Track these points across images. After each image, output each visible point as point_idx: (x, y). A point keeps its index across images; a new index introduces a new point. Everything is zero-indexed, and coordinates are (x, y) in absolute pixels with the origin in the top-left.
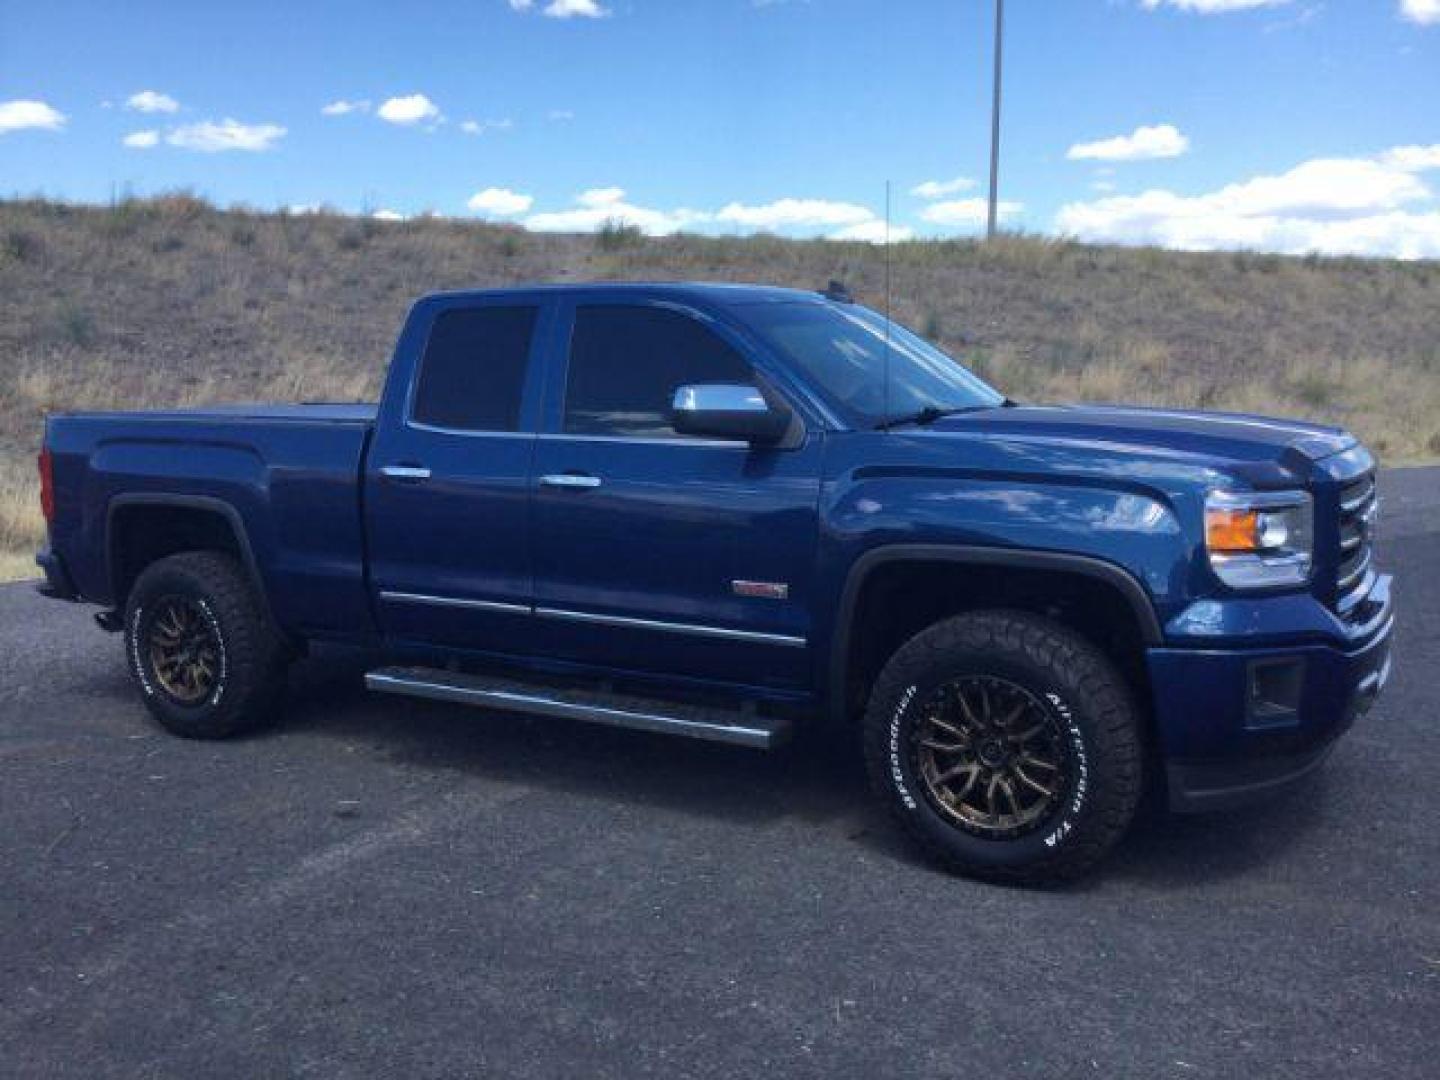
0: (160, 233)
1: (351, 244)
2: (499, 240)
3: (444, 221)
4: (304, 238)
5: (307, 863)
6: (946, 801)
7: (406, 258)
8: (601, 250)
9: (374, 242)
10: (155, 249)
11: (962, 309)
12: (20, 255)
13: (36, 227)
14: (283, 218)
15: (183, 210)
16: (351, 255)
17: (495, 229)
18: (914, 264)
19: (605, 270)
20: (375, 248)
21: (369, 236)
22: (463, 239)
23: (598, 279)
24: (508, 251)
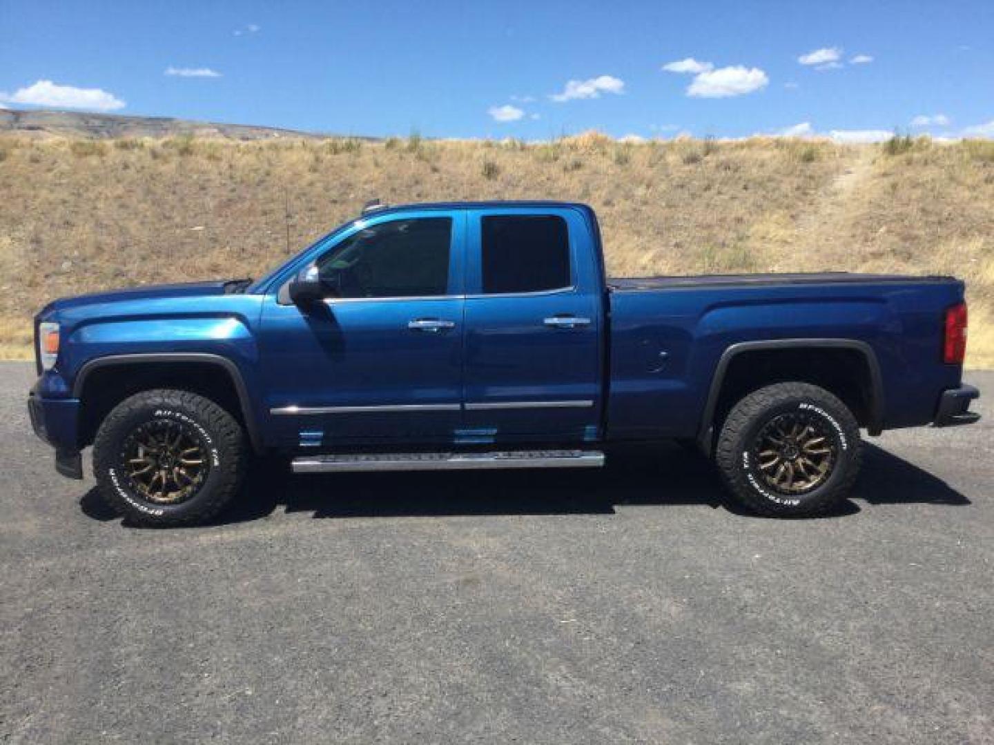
0: (572, 158)
1: (693, 159)
2: (803, 150)
8: (886, 155)
10: (565, 169)
12: (489, 175)
14: (653, 145)
15: (591, 143)
19: (883, 171)
20: (707, 162)
21: (707, 153)
22: (776, 151)
23: (874, 177)
24: (809, 158)
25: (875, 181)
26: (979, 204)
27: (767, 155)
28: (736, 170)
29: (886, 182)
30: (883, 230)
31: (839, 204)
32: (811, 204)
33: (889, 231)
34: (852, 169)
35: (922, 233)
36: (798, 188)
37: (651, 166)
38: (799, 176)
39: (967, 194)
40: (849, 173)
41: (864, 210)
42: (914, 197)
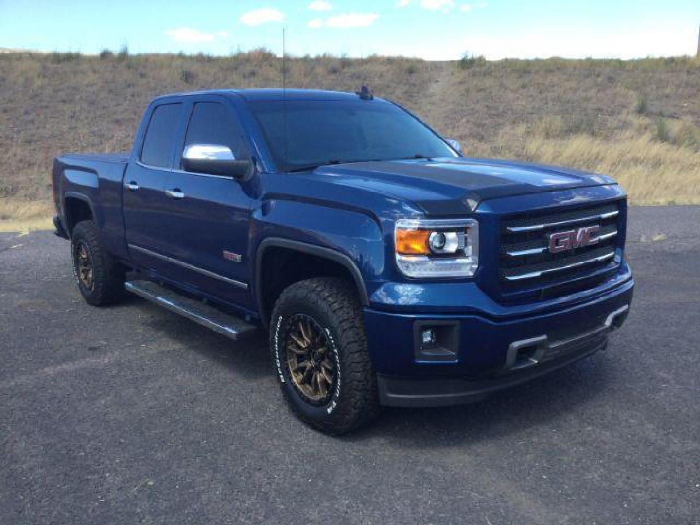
0: (248, 68)
1: (334, 71)
2: (407, 66)
3: (383, 57)
4: (312, 69)
5: (46, 370)
6: (296, 380)
7: (358, 77)
8: (460, 69)
9: (345, 70)
10: (244, 76)
11: (667, 96)
12: (186, 80)
13: (195, 68)
14: (306, 60)
15: (261, 57)
16: (333, 77)
17: (408, 60)
18: (645, 71)
19: (459, 80)
20: (345, 73)
21: (343, 67)
22: (388, 66)
23: (454, 84)
24: (411, 71)
25: (454, 87)
26: (519, 102)
27: (384, 69)
28: (365, 79)
29: (463, 88)
30: (464, 120)
31: (433, 103)
32: (416, 103)
33: (468, 121)
34: (439, 79)
35: (487, 122)
36: (406, 93)
37: (306, 75)
38: (405, 84)
39: (511, 96)
40: (437, 81)
41: (450, 107)
42: (480, 97)
